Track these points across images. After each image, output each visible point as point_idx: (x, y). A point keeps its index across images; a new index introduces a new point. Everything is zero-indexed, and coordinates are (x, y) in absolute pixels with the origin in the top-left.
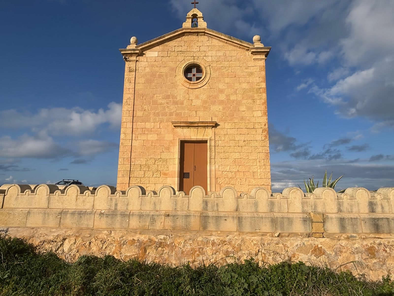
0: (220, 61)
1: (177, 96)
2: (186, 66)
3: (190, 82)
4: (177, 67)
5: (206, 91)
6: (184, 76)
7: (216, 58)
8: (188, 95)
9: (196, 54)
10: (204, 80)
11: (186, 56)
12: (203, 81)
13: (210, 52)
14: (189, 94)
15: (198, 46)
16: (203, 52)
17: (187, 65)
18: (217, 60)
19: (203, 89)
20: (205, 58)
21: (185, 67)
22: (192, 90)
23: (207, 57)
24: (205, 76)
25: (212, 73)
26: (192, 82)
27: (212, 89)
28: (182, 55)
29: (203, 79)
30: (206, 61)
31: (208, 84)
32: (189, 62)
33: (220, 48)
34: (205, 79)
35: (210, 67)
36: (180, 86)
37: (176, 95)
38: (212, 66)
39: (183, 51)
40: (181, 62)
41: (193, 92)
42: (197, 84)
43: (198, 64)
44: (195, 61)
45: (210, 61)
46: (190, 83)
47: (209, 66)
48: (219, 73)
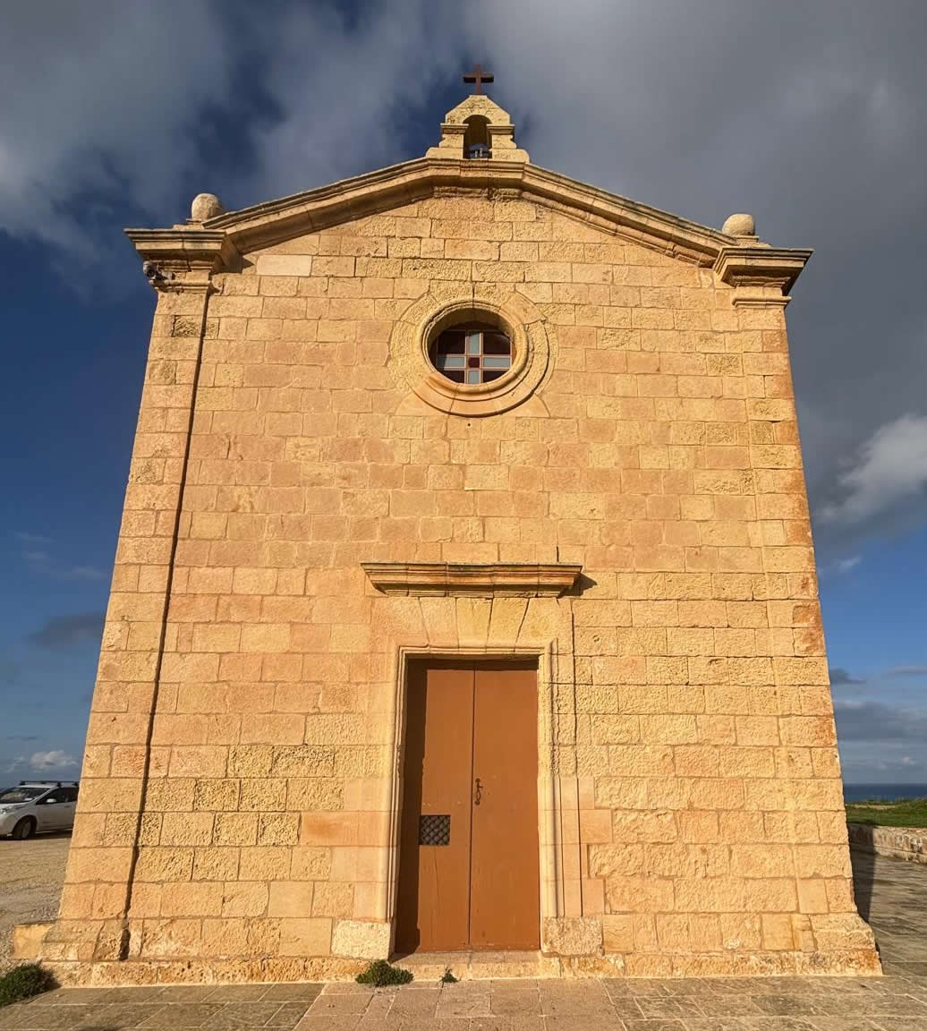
0: (590, 303)
1: (394, 445)
2: (437, 319)
3: (453, 384)
4: (395, 323)
5: (531, 429)
6: (428, 360)
7: (573, 292)
8: (446, 443)
9: (482, 271)
10: (521, 377)
11: (439, 276)
12: (517, 381)
13: (545, 266)
14: (449, 441)
15: (491, 242)
16: (515, 265)
17: (442, 315)
18: (576, 301)
19: (517, 418)
20: (521, 288)
21: (434, 323)
22: (466, 421)
23: (532, 285)
24: (526, 360)
25: (554, 350)
26: (463, 387)
27: (555, 418)
28: (421, 272)
29: (516, 376)
30: (526, 299)
31: (540, 396)
32: (453, 300)
33: (586, 252)
34: (524, 373)
35: (547, 326)
36: (407, 402)
37: (387, 441)
38: (554, 321)
39: (428, 256)
40: (416, 300)
41: (467, 431)
42: (487, 396)
43: (492, 309)
44: (476, 298)
45: (544, 301)
46: (456, 392)
47: (544, 322)
48: (589, 354)
